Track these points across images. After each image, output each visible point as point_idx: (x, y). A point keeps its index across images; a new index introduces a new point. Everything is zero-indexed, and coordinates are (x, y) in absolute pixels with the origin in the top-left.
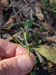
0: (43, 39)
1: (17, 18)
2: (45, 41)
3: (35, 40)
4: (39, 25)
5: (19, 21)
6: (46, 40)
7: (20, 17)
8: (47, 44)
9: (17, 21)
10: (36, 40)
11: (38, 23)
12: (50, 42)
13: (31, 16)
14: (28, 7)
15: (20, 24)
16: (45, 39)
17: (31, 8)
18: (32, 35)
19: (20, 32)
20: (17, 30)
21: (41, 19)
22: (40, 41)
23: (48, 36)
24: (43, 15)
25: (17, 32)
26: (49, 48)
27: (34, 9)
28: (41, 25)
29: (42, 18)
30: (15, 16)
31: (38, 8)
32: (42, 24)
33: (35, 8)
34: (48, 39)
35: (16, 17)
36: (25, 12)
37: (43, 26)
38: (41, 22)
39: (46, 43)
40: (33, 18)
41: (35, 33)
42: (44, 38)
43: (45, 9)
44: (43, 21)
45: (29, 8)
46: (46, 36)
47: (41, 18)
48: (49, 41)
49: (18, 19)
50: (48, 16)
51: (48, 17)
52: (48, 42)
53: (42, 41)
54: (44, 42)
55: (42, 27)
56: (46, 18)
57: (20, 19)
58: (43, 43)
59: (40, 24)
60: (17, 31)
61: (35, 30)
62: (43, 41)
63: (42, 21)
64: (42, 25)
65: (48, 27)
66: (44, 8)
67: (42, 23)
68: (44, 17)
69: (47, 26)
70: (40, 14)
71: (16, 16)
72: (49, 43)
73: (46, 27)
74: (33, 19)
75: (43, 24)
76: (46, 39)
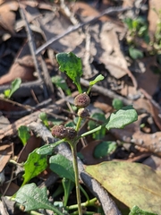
0: (121, 140)
1: (37, 67)
2: (127, 146)
3: (94, 140)
4: (110, 93)
5: (43, 77)
6: (133, 144)
7: (49, 64)
8: (135, 159)
9: (36, 74)
10: (98, 140)
11: (109, 87)
12: (144, 152)
13: (86, 62)
14: (80, 33)
15: (45, 84)
16: (128, 139)
17: (88, 38)
18: (83, 125)
19: (43, 110)
20: (33, 106)
21: (117, 73)
22: (112, 147)
23: (139, 132)
24: (128, 61)
25: (34, 111)
26: (142, 173)
27: (98, 40)
28: (118, 93)
29: (122, 70)
30: (32, 60)
31: (112, 39)
32: (120, 90)
33: (99, 38)
34: (140, 142)
35: (35, 62)
36: (66, 47)
37: (124, 96)
38: (120, 85)
39: (132, 154)
40: (92, 69)
41: (96, 118)
42: (124, 138)
43: (132, 43)
44: (126, 80)
45: (83, 36)
46: (134, 131)
47: (119, 71)
48: (142, 150)
49: (41, 69)
50: (141, 65)
51: (143, 70)
52: (137, 153)
53: (119, 147)
54: (126, 151)
55: (120, 98)
56: (137, 70)
57: (49, 70)
58: (120, 155)
59: (116, 89)
60: (34, 108)
61: (95, 108)
62: (122, 146)
63: (121, 79)
64: (120, 95)
65: (141, 100)
66: (129, 39)
67: (122, 87)
68: (129, 68)
69: (137, 97)
70: (115, 56)
71: (34, 57)
72: (143, 156)
73: (135, 100)
74: (93, 73)
75: (124, 92)
76: (133, 141)
